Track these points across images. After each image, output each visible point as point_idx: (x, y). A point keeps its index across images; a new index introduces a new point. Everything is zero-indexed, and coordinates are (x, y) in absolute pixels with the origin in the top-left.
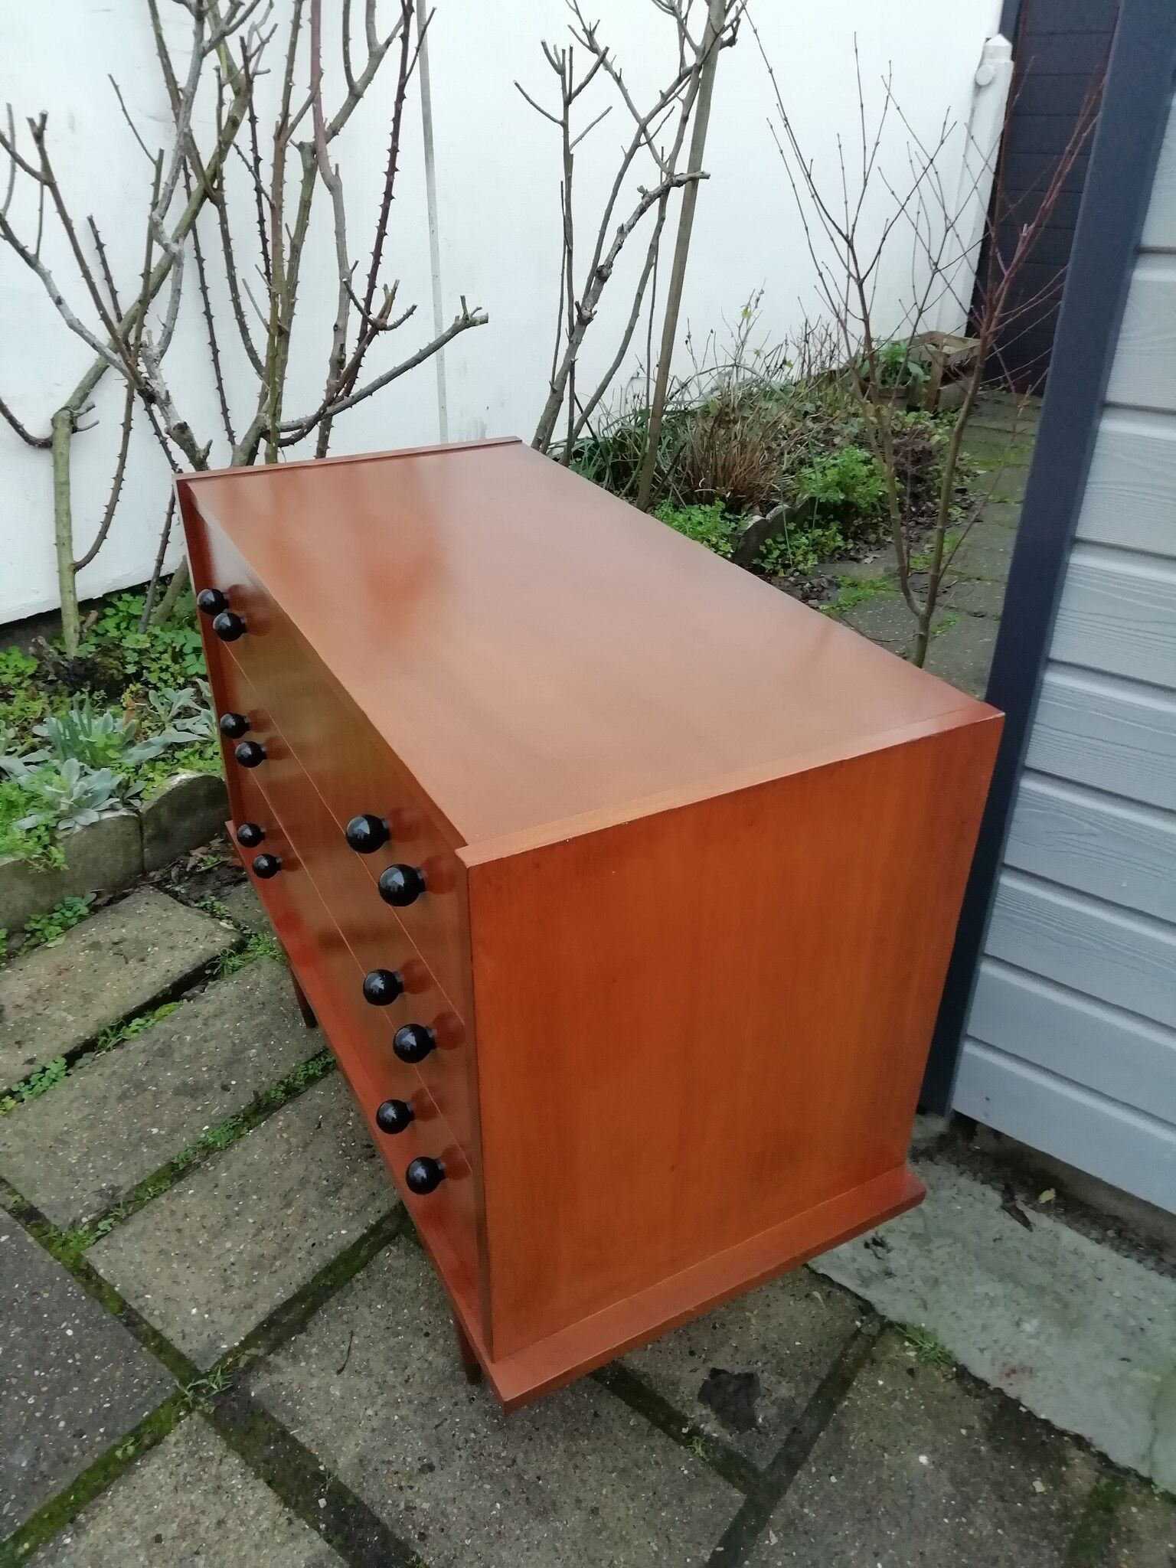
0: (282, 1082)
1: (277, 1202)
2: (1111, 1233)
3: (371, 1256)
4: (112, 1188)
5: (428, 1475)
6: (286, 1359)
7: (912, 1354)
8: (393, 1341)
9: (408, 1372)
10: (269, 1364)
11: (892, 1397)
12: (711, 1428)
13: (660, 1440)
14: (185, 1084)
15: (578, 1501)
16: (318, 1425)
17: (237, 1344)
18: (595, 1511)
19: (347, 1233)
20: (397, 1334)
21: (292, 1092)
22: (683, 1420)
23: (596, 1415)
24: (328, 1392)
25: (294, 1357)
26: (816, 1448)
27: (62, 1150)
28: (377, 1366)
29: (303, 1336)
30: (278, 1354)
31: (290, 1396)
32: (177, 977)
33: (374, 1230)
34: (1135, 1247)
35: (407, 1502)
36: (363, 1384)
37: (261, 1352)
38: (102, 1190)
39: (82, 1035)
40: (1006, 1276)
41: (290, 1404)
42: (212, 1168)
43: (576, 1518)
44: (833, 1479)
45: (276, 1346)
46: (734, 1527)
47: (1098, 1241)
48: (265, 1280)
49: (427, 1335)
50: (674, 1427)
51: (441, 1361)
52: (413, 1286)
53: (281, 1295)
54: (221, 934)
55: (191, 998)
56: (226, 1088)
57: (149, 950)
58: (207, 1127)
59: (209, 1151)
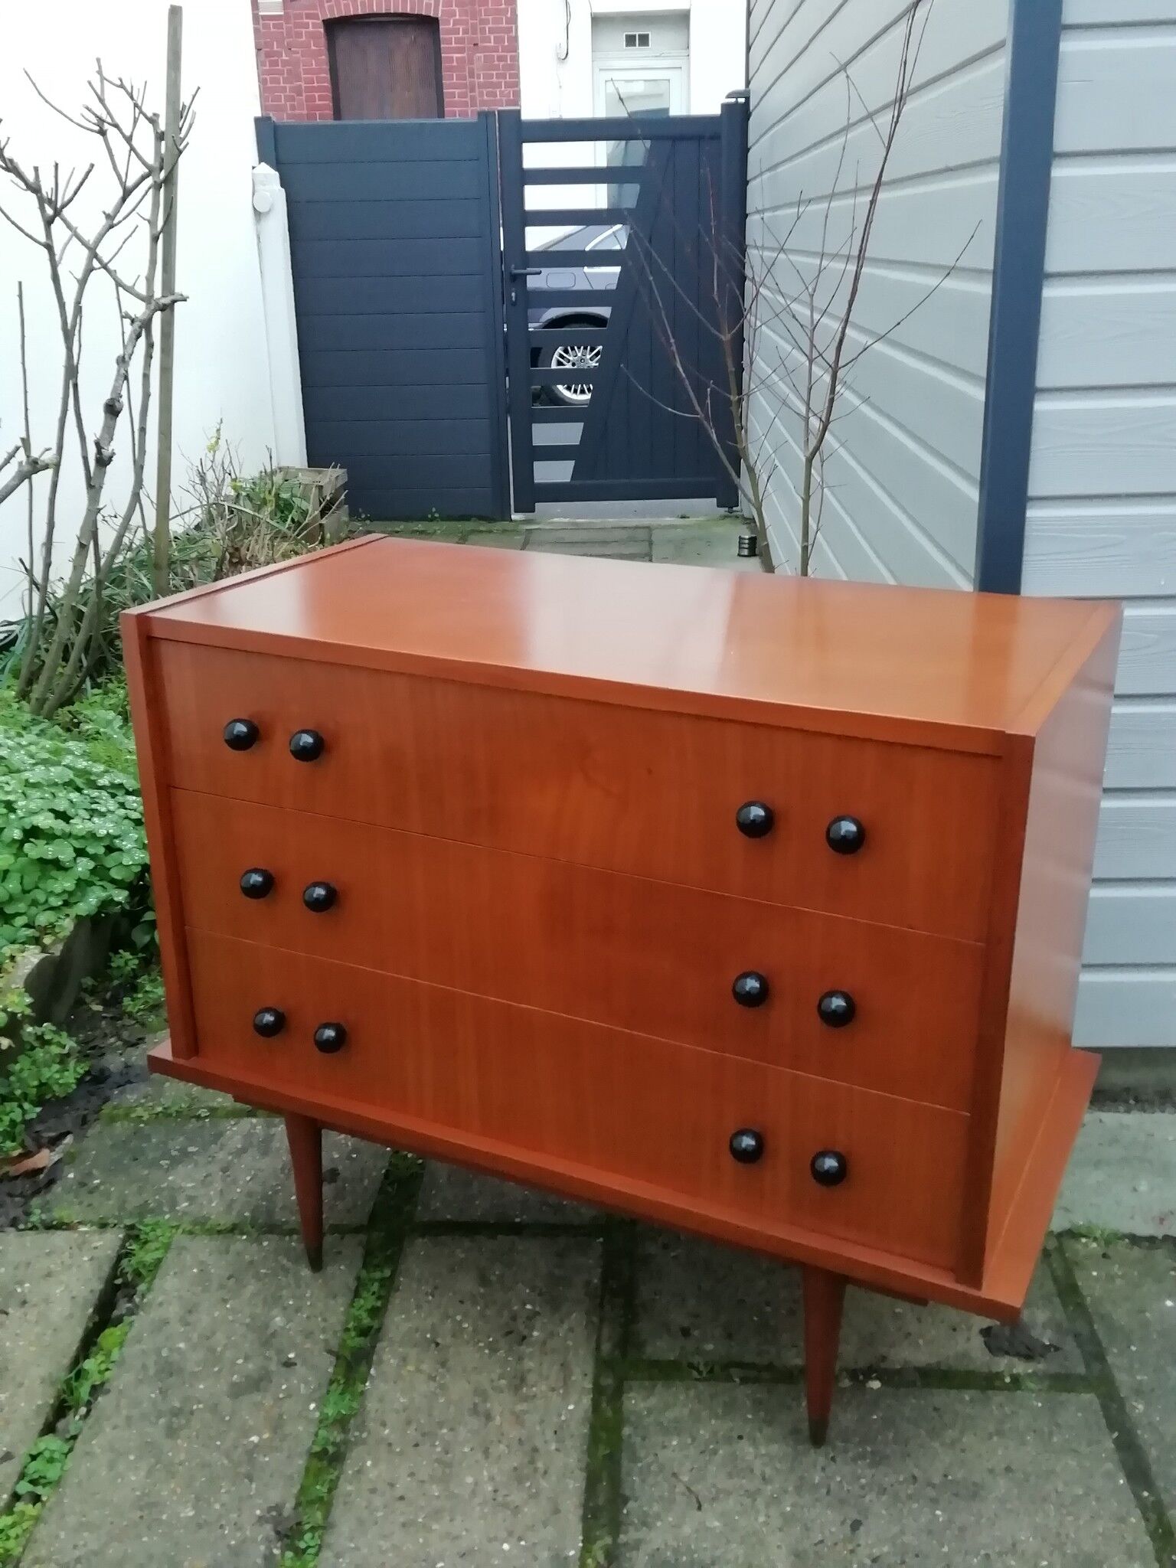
0: (347, 1330)
1: (474, 1423)
2: (1132, 1102)
3: (618, 1410)
4: (270, 1509)
5: (862, 1528)
6: (637, 1530)
7: (1094, 1245)
8: (718, 1458)
9: (757, 1472)
10: (626, 1544)
11: (1111, 1278)
12: (1021, 1367)
13: (998, 1397)
14: (234, 1385)
15: (991, 1471)
16: (730, 1556)
17: (581, 1545)
18: (1008, 1469)
19: (576, 1406)
20: (715, 1452)
21: (371, 1333)
22: (999, 1376)
23: (936, 1409)
24: (707, 1529)
25: (644, 1524)
26: (1101, 1335)
27: (162, 1513)
28: (725, 1483)
29: (631, 1505)
30: (626, 1532)
31: (676, 1551)
32: (94, 1299)
33: (598, 1391)
34: (1151, 1103)
35: (869, 1556)
36: (731, 1503)
37: (608, 1540)
38: (260, 1518)
39: (40, 1402)
40: (1098, 1164)
41: (684, 1558)
42: (364, 1435)
43: (1002, 1484)
44: (1133, 1348)
45: (616, 1526)
46: (1107, 1417)
47: (1128, 1111)
48: (544, 1484)
49: (740, 1437)
50: (997, 1383)
51: (775, 1448)
52: (686, 1411)
53: (576, 1484)
54: (97, 1237)
55: (131, 1312)
56: (289, 1364)
57: (19, 1290)
58: (312, 1406)
59: (341, 1423)
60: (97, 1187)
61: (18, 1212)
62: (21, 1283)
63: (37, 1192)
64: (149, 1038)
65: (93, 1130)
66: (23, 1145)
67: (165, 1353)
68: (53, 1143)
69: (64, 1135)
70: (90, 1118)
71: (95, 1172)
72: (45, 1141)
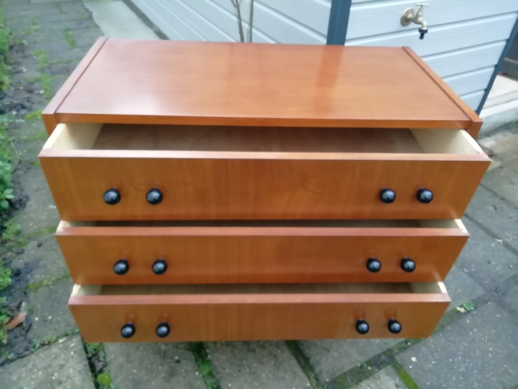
1: (252, 355)
6: (318, 367)
10: (318, 373)
25: (318, 364)
29: (311, 360)
30: (316, 369)
37: (313, 374)
42: (221, 375)
54: (70, 343)
55: (105, 365)
56: (178, 361)
57: (54, 378)
58: (197, 373)
59: (211, 374)
60: (52, 319)
61: (26, 344)
62: (53, 375)
63: (28, 331)
64: (25, 248)
65: (32, 295)
66: (8, 316)
67: (130, 377)
68: (19, 307)
69: (20, 304)
70: (27, 291)
71: (46, 314)
72: (14, 308)
